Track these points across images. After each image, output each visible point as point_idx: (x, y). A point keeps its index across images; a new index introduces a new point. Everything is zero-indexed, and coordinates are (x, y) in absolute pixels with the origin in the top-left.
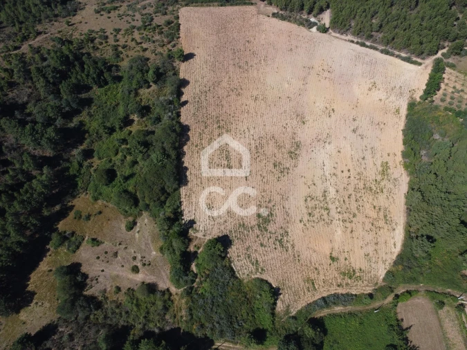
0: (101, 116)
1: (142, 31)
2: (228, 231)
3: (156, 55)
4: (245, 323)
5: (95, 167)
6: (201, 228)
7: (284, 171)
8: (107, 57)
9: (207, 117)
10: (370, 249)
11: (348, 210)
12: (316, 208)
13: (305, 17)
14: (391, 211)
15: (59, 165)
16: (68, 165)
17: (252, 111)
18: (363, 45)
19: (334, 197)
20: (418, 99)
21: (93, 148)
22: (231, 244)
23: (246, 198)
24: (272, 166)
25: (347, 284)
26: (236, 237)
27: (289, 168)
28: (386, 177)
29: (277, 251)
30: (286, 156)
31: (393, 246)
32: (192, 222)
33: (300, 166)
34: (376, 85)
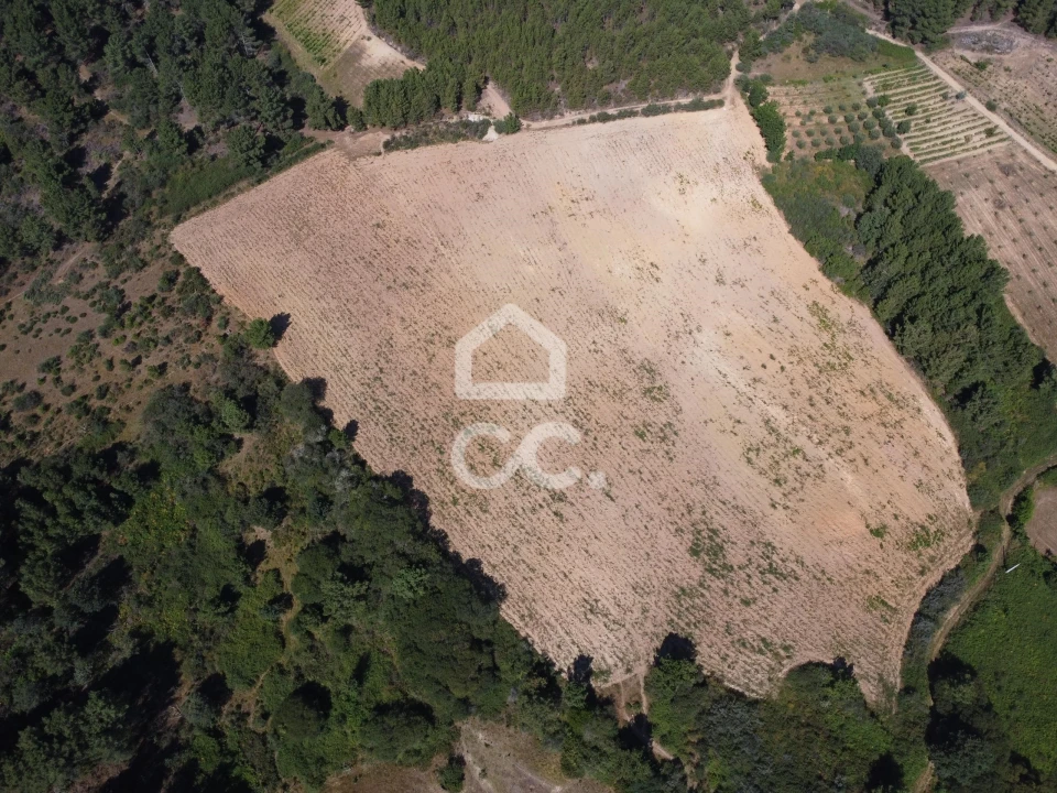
0: (175, 583)
1: (119, 333)
2: (666, 627)
3: (198, 365)
4: (843, 774)
5: (254, 710)
6: (610, 661)
7: (667, 433)
8: (78, 441)
9: (423, 428)
10: (916, 471)
11: (830, 430)
12: (777, 463)
13: (455, 119)
14: (890, 381)
15: (163, 772)
16: (184, 757)
17: (505, 359)
18: (605, 118)
19: (789, 420)
20: (768, 165)
21: (210, 671)
22: (692, 646)
23: (643, 535)
24: (637, 440)
25: (932, 559)
26: (688, 624)
27: (670, 424)
28: (834, 329)
29: (781, 592)
30: (644, 403)
31: (940, 439)
32: (583, 663)
33: (686, 406)
34: (685, 177)
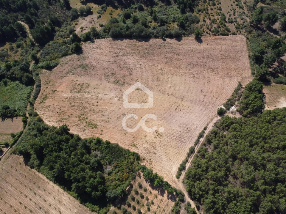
1: (220, 19)
2: (84, 54)
6: (89, 45)
9: (153, 49)
11: (74, 101)
12: (82, 87)
18: (201, 136)
19: (84, 96)
20: (142, 164)
21: (144, 10)
25: (41, 97)
26: (80, 56)
27: (108, 79)
28: (88, 125)
29: (67, 70)
31: (49, 120)
33: (108, 84)
34: (160, 137)
